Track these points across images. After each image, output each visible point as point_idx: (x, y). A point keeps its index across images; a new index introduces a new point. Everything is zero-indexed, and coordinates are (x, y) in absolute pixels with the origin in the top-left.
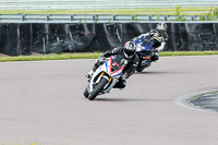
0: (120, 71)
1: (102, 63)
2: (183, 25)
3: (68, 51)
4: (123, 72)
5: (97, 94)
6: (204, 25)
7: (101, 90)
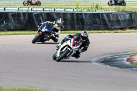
0: (78, 46)
1: (68, 40)
2: (81, 14)
3: (11, 30)
4: (80, 47)
5: (62, 58)
6: (94, 14)
7: (65, 56)
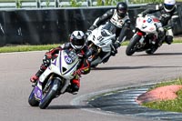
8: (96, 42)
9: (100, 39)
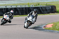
8: (31, 20)
9: (32, 19)
